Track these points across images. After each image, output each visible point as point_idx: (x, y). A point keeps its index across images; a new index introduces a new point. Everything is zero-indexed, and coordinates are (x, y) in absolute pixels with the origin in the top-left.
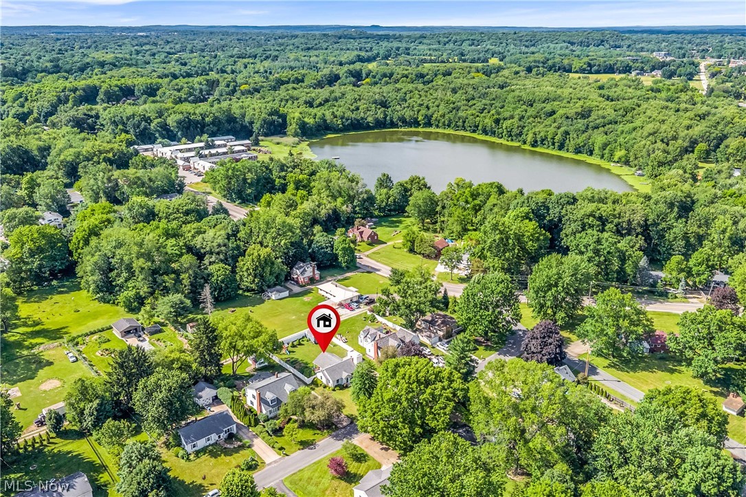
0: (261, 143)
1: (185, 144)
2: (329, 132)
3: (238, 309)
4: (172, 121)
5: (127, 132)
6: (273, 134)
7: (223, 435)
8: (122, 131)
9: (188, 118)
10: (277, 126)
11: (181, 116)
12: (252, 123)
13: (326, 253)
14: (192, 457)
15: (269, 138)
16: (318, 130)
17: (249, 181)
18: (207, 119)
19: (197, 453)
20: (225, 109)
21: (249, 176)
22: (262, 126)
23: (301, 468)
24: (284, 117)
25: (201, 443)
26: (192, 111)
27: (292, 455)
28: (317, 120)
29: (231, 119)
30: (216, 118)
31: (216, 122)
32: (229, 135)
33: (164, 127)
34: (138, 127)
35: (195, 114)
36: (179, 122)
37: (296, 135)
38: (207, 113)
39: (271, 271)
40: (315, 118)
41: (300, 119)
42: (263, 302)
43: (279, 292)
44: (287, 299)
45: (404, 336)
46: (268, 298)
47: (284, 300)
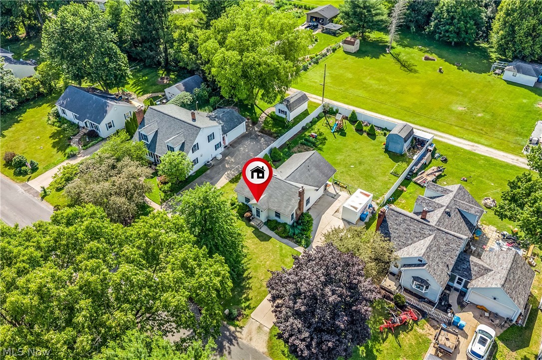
3: (438, 61)
14: (52, 120)
19: (58, 120)
25: (70, 115)
42: (480, 72)
43: (519, 70)
44: (518, 89)
45: (487, 270)
46: (497, 71)
47: (512, 87)
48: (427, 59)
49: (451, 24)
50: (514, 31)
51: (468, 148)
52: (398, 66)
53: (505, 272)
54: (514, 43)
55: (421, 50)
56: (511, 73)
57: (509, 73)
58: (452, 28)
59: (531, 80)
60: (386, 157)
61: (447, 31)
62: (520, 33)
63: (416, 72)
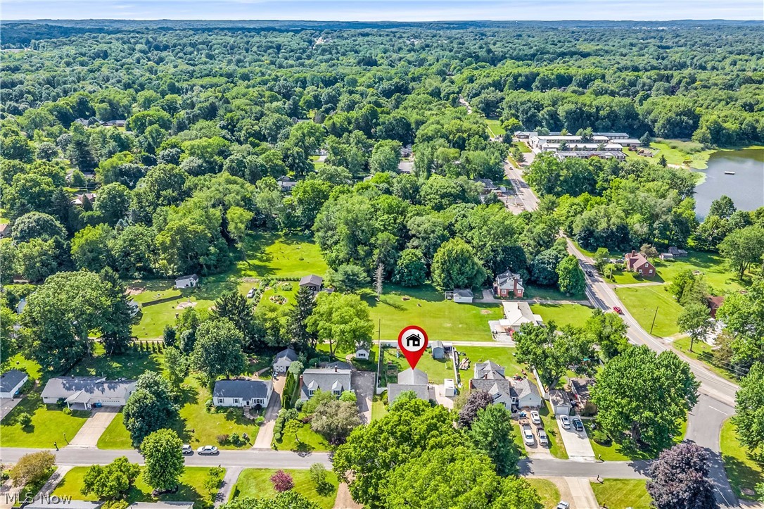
0: (652, 144)
1: (565, 135)
2: (756, 143)
3: (412, 299)
4: (562, 111)
5: (517, 117)
6: (675, 137)
7: (252, 404)
8: (513, 115)
9: (581, 109)
10: (681, 129)
11: (572, 107)
12: (655, 121)
13: (545, 269)
14: (213, 409)
15: (668, 141)
16: (741, 139)
17: (561, 178)
18: (601, 112)
19: (218, 409)
20: (625, 104)
21: (564, 173)
22: (664, 127)
23: (270, 468)
24: (696, 118)
25: (228, 401)
26: (588, 103)
27: (280, 452)
28: (743, 126)
29: (631, 115)
30: (612, 112)
31: (613, 117)
32: (624, 132)
33: (553, 116)
34: (527, 114)
35: (590, 106)
36: (569, 113)
37: (703, 140)
38: (604, 106)
39: (460, 269)
40: (742, 124)
41: (716, 122)
42: (441, 301)
43: (462, 295)
44: (466, 306)
45: (522, 390)
46: (449, 298)
47: (462, 306)
48: (405, 299)
49: (411, 275)
50: (450, 273)
51: (469, 345)
52: (393, 308)
53: (529, 387)
54: (452, 280)
55: (396, 294)
56: (458, 298)
57: (457, 298)
58: (412, 278)
59: (470, 299)
60: (436, 362)
61: (410, 280)
62: (454, 274)
63: (406, 310)
